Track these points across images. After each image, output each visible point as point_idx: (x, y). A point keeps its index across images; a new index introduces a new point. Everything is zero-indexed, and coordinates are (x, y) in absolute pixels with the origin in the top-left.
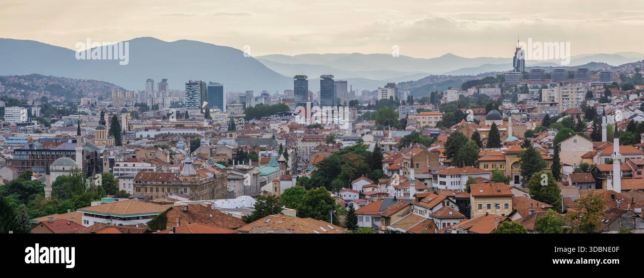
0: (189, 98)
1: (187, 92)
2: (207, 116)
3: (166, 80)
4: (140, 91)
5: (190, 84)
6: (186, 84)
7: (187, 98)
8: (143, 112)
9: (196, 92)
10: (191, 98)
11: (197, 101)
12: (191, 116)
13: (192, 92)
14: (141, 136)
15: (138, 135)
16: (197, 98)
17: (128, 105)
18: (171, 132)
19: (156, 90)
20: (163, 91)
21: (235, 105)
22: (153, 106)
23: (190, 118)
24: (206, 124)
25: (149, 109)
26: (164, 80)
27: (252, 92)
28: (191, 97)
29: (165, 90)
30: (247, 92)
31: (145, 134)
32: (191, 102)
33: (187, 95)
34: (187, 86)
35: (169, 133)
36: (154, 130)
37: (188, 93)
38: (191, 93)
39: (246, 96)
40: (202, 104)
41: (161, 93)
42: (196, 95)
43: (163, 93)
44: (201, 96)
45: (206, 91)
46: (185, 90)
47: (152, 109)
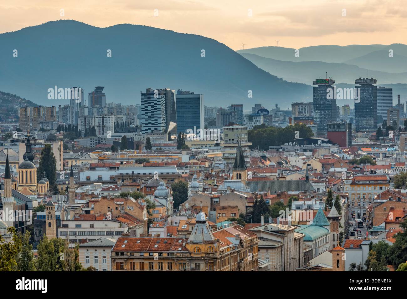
0: (147, 117)
1: (143, 107)
2: (181, 144)
3: (102, 88)
4: (62, 106)
5: (148, 95)
6: (143, 94)
7: (144, 116)
8: (72, 139)
9: (158, 106)
10: (150, 117)
11: (160, 121)
12: (155, 145)
13: (152, 106)
14: (88, 178)
15: (83, 177)
16: (158, 116)
17: (45, 128)
18: (136, 172)
19: (87, 105)
20: (98, 106)
21: (235, 126)
22: (86, 130)
23: (154, 148)
24: (185, 158)
25: (80, 134)
26: (99, 89)
27: (241, 106)
28: (150, 114)
29: (101, 105)
30: (232, 105)
31: (94, 175)
32: (150, 123)
33: (144, 112)
34: (143, 97)
35: (133, 173)
36: (105, 168)
37: (145, 110)
38: (149, 108)
39: (231, 113)
40: (167, 126)
41: (95, 110)
42: (158, 112)
43: (99, 109)
44: (166, 113)
45: (174, 105)
46: (140, 104)
47: (86, 135)
